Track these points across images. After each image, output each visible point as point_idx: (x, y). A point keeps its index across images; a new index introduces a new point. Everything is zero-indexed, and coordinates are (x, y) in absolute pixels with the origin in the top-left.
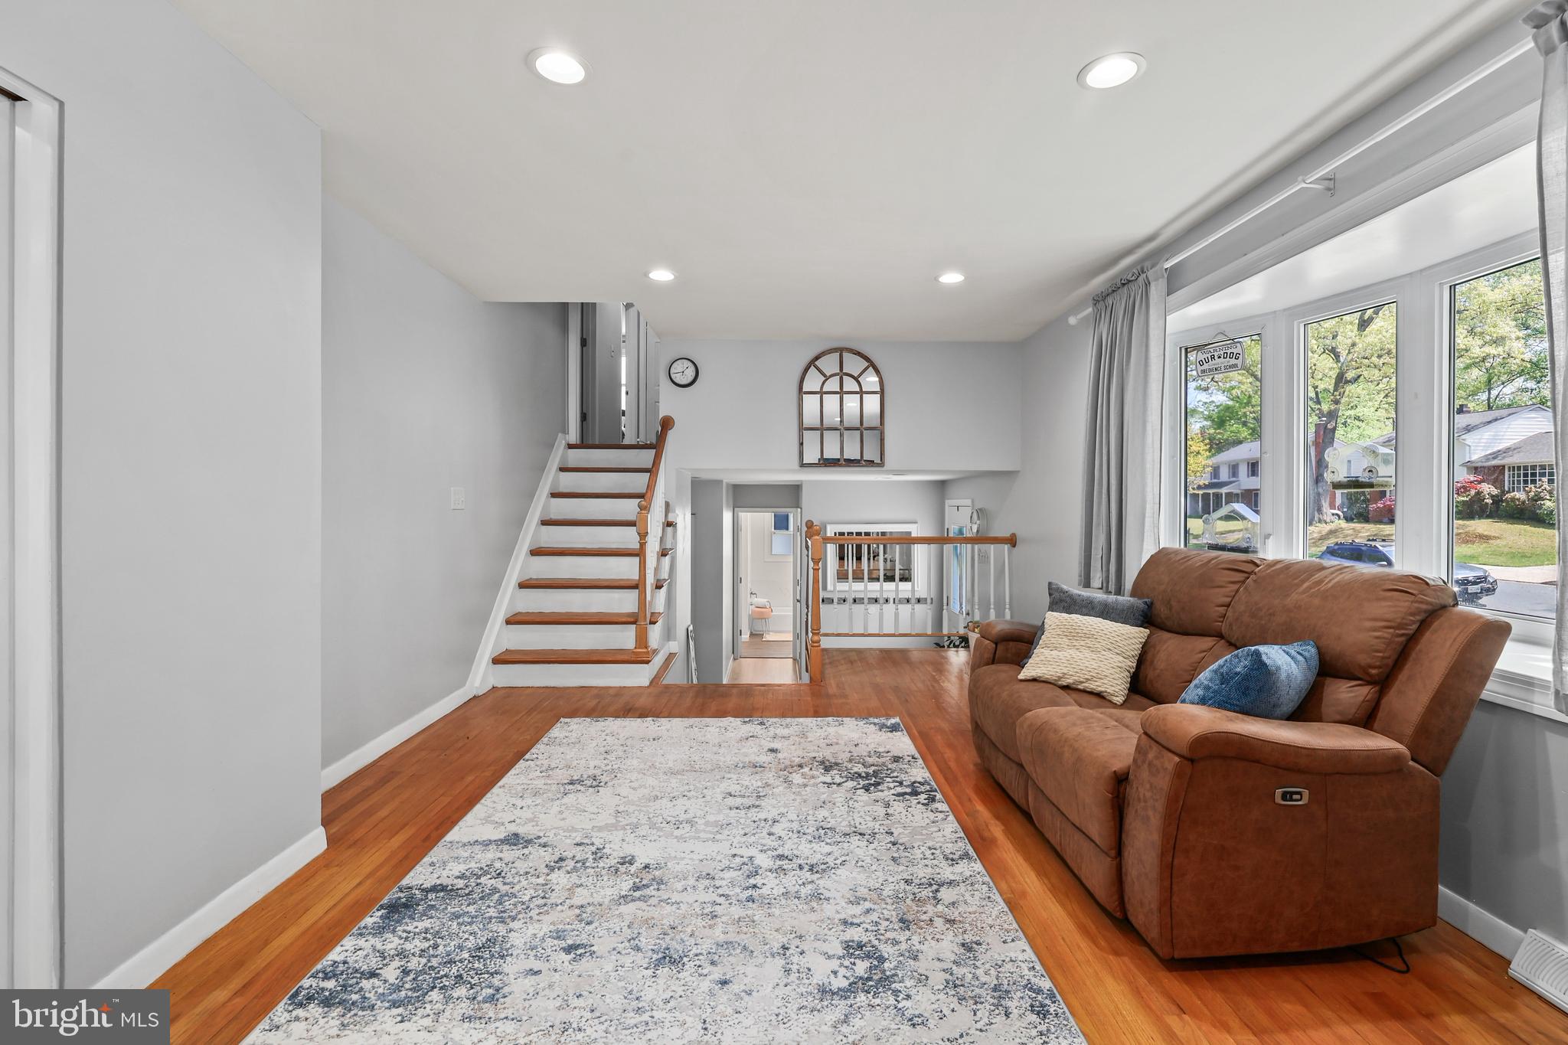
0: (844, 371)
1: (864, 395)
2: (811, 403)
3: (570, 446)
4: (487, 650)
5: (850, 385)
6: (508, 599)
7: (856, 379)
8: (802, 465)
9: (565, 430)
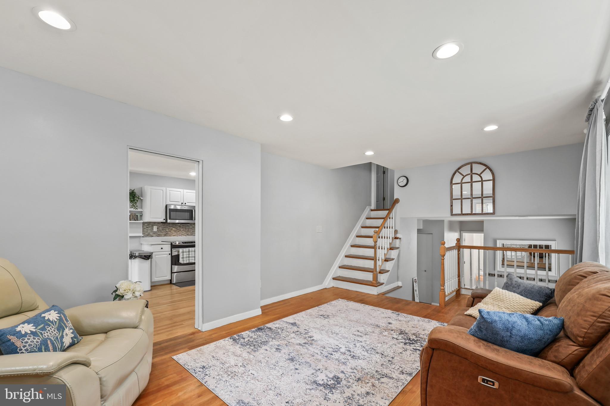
0: (473, 172)
1: (484, 182)
2: (456, 189)
3: (372, 210)
4: (331, 275)
5: (476, 178)
6: (341, 260)
7: (479, 175)
8: (452, 215)
9: (370, 205)
